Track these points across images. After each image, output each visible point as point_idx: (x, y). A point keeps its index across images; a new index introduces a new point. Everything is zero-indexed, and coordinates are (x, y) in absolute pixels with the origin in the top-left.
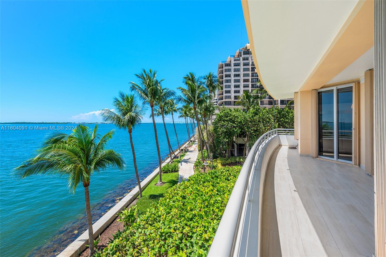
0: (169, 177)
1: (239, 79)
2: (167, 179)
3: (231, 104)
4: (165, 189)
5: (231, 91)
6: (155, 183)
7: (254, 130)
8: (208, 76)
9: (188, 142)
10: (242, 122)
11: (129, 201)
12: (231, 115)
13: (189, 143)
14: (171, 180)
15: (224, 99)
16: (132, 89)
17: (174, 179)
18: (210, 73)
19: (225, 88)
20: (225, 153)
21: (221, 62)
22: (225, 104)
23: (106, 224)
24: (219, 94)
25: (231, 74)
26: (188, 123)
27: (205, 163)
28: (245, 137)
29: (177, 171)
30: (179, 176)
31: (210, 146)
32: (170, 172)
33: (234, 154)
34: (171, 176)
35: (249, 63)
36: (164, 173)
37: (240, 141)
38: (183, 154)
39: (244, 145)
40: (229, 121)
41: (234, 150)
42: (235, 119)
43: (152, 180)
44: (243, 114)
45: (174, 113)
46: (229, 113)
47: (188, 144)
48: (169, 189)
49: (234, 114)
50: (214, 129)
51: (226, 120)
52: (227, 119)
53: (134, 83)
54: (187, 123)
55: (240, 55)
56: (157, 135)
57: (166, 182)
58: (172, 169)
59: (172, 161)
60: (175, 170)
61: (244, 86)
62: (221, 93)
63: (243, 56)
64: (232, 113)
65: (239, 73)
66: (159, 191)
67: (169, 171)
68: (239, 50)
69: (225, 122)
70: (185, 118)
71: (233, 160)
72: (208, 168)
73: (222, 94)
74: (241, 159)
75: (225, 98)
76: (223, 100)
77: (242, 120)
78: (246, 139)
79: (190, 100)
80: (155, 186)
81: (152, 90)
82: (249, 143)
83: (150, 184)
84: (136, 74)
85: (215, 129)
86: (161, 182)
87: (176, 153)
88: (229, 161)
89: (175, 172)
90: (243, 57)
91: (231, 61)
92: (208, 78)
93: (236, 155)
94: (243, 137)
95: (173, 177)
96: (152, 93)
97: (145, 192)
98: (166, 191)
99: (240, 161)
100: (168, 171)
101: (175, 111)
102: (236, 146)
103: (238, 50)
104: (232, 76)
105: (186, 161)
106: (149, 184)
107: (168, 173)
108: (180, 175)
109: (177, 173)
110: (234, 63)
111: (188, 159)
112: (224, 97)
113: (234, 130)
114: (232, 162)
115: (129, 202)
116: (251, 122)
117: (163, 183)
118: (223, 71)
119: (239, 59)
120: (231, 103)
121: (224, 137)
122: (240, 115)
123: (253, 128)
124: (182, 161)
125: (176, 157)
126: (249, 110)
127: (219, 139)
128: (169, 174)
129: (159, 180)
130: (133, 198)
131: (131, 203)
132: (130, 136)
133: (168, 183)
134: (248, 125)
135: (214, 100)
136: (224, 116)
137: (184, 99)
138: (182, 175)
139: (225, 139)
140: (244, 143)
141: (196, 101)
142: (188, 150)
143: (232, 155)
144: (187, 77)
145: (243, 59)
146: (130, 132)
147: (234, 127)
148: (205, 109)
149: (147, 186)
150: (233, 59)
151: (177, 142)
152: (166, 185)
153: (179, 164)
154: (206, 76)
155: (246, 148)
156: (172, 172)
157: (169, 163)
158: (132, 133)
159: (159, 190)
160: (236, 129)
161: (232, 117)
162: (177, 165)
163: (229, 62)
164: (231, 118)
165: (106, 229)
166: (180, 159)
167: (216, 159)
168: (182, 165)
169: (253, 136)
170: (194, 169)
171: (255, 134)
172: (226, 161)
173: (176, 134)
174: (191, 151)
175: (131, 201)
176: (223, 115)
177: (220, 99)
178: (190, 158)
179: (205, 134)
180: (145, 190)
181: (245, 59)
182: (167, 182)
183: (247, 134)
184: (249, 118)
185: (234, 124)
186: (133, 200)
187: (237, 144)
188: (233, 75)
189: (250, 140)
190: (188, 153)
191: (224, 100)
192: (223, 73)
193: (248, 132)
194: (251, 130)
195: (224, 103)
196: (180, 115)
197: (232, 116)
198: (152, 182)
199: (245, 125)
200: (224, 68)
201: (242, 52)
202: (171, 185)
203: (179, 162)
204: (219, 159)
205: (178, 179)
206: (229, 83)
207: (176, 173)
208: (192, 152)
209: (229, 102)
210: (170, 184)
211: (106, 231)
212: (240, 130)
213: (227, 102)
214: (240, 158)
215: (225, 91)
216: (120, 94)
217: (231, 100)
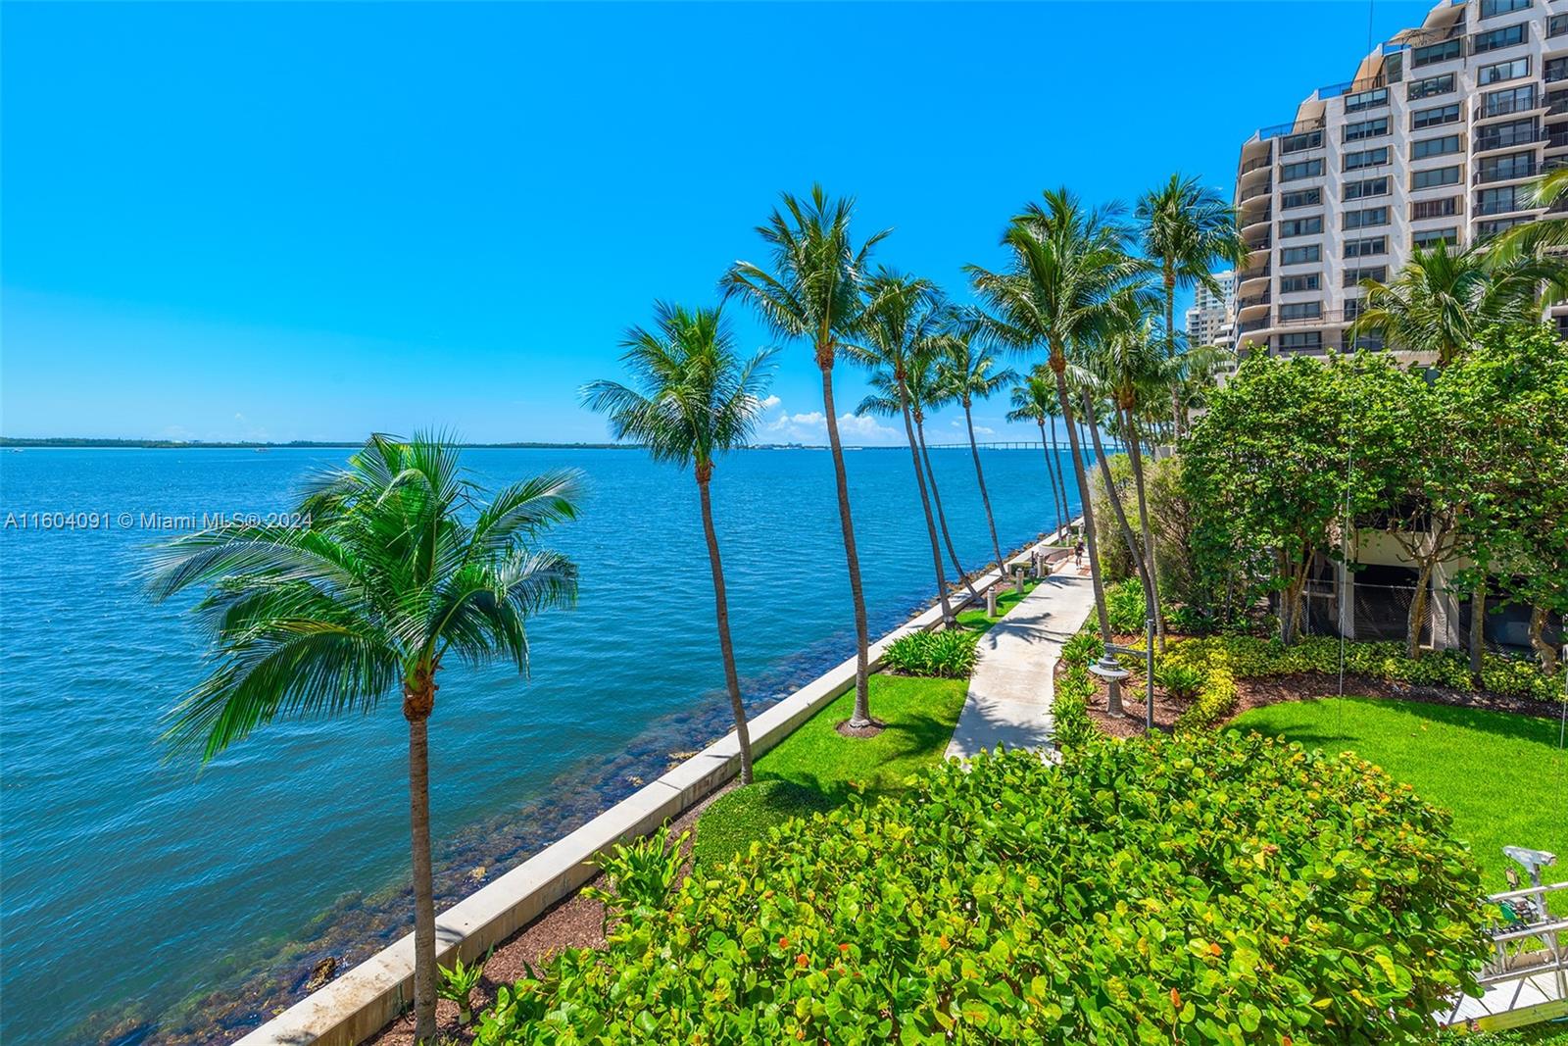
0: (911, 698)
1: (1380, 205)
2: (902, 709)
3: (1320, 347)
4: (873, 760)
5: (1325, 275)
6: (839, 718)
7: (1502, 487)
8: (1163, 197)
9: (1055, 537)
10: (1392, 438)
11: (694, 785)
12: (1304, 394)
13: (1063, 538)
14: (918, 719)
15: (1274, 321)
16: (731, 290)
17: (938, 713)
18: (1173, 180)
19: (1282, 265)
20: (1272, 609)
21: (1257, 134)
22: (1281, 350)
23: (558, 886)
24: (1244, 300)
25: (1326, 188)
26: (1060, 446)
27: (1104, 666)
28: (1423, 526)
29: (965, 674)
30: (968, 702)
31: (1167, 565)
32: (925, 675)
33: (1331, 617)
34: (927, 697)
35: (1457, 105)
36: (899, 671)
37: (1385, 548)
38: (1013, 591)
39: (1416, 577)
40: (1289, 430)
41: (1336, 601)
42: (1338, 417)
43: (830, 699)
44: (1402, 389)
45: (973, 396)
46: (1295, 387)
47: (1055, 543)
48: (894, 763)
49: (1328, 391)
50: (1188, 478)
51: (1267, 427)
52: (1282, 417)
53: (749, 265)
54: (1050, 446)
55: (1391, 69)
56: (846, 497)
57: (890, 720)
58: (937, 661)
59: (951, 619)
60: (956, 667)
61: (1420, 238)
62: (1256, 292)
63: (1409, 74)
64: (1314, 386)
65: (1381, 176)
66: (843, 763)
67: (924, 666)
68: (1380, 45)
69: (1261, 439)
70: (1041, 424)
71: (1322, 657)
72: (1141, 684)
73: (1266, 298)
74: (1388, 662)
75: (1282, 318)
76: (1268, 326)
77: (1398, 420)
78: (1431, 541)
79: (1025, 326)
80: (837, 735)
81: (824, 286)
82: (1454, 565)
83: (816, 719)
84: (759, 229)
85: (1194, 477)
86: (864, 722)
87: (978, 586)
88: (1294, 660)
89: (952, 676)
90: (1409, 83)
91: (1321, 121)
92: (1163, 208)
93: (1346, 623)
94: (1407, 530)
95: (934, 703)
96: (825, 300)
97: (782, 752)
98: (877, 771)
99: (1375, 672)
100: (917, 667)
101: (978, 389)
102: (1345, 576)
103: (1379, 48)
104: (1331, 198)
105: (1023, 629)
106: (812, 717)
107: (915, 678)
108: (973, 699)
109: (959, 681)
110: (1346, 123)
111: (1035, 620)
112: (1275, 312)
113: (1330, 486)
114: (1313, 671)
115: (691, 795)
116: (1471, 434)
117: (873, 724)
118: (1270, 179)
119: (1379, 95)
120: (1320, 340)
121: (1257, 524)
122: (1380, 395)
123: (1491, 475)
124: (1004, 628)
125: (975, 601)
126: (1457, 359)
127: (1219, 531)
128: (920, 681)
129: (856, 708)
130: (718, 773)
131: (704, 797)
132: (702, 494)
133: (898, 732)
134: (1450, 452)
135: (1216, 336)
136: (1257, 405)
137: (995, 324)
138: (984, 700)
139: (1260, 532)
140: (1415, 564)
141: (1062, 326)
142: (1047, 572)
143: (1322, 623)
144: (1030, 215)
145: (1411, 90)
146: (703, 477)
147: (1334, 465)
148: (1127, 370)
149: (803, 724)
150: (1335, 106)
151: (990, 528)
152: (885, 741)
153: (983, 644)
154: (1154, 199)
155: (1429, 596)
156: (936, 673)
157: (928, 629)
158: (711, 486)
159: (847, 759)
160: (1343, 476)
161: (1315, 410)
162: (962, 646)
163: (1309, 127)
164: (1305, 410)
165: (553, 907)
166: (994, 615)
167: (1198, 641)
168: (994, 646)
169: (1495, 527)
170: (1056, 673)
171: (1506, 515)
172: (1269, 656)
173: (985, 495)
174: (1064, 581)
175: (704, 790)
176: (1247, 398)
177: (1244, 326)
178: (1047, 615)
179: (1131, 501)
180: (787, 742)
181: (1430, 86)
182: (896, 726)
183: (1441, 511)
184: (1457, 410)
185: (1334, 449)
186: (717, 782)
187: (1353, 566)
188: (1339, 188)
189: (1469, 550)
190: (1043, 589)
191: (1275, 328)
192: (1268, 190)
193: (1446, 498)
194: (1477, 486)
195: (1275, 343)
196: (1016, 408)
197: (1314, 399)
198: (830, 710)
199: (1418, 452)
200: (1276, 162)
201: (1407, 52)
202: (911, 746)
203: (985, 627)
204: (1218, 640)
205: (956, 720)
206: (1306, 234)
207: (952, 685)
208: (1067, 584)
209: (1306, 334)
210: (906, 738)
211: (551, 918)
212: (1374, 485)
213: (1293, 335)
214: (1376, 653)
215: (1282, 278)
216: (659, 310)
217: (1320, 326)
